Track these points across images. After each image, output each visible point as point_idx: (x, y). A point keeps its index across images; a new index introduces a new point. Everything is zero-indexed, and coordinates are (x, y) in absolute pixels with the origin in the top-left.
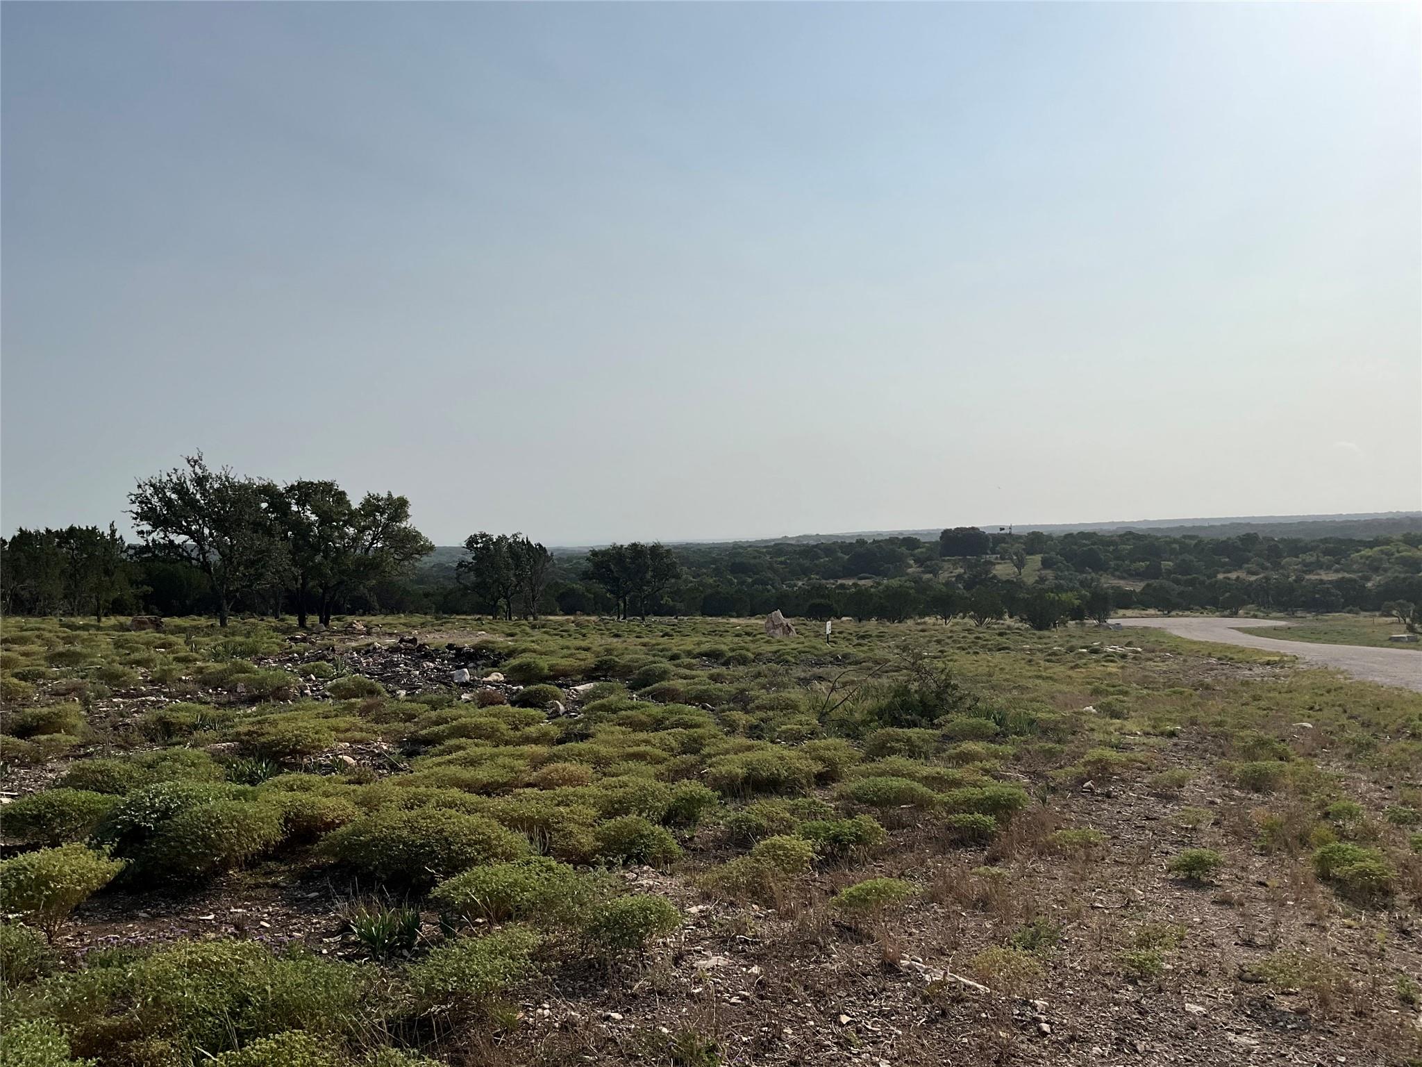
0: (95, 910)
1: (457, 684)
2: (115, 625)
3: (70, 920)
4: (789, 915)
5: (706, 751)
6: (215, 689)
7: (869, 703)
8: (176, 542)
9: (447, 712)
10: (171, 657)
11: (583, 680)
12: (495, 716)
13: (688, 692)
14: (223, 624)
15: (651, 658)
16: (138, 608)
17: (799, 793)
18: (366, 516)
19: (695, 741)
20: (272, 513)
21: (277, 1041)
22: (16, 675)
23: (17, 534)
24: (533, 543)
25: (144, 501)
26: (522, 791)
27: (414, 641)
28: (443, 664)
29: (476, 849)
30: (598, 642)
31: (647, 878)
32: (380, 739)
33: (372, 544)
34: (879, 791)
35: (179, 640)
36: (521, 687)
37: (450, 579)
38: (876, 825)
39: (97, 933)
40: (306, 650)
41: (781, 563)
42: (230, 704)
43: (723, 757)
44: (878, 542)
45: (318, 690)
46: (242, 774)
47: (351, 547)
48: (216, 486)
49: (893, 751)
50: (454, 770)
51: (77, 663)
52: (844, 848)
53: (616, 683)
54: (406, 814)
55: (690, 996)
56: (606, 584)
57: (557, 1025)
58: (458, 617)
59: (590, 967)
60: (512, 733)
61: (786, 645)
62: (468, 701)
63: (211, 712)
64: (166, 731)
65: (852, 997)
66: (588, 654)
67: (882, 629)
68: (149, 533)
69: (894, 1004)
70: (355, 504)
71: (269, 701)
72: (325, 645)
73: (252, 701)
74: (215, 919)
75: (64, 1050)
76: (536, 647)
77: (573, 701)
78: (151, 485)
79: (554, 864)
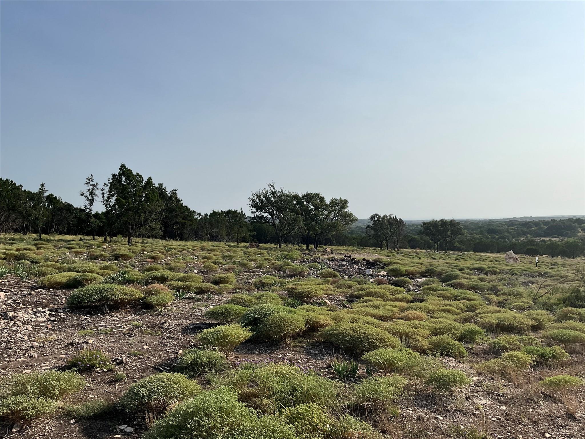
0: (241, 349)
1: (368, 275)
2: (243, 246)
3: (233, 352)
4: (519, 386)
5: (478, 311)
6: (278, 271)
7: (558, 295)
8: (264, 216)
9: (364, 286)
10: (263, 258)
11: (420, 277)
12: (384, 289)
13: (469, 285)
14: (280, 247)
15: (451, 269)
16: (251, 240)
17: (523, 333)
18: (332, 207)
19: (473, 306)
20: (297, 205)
21: (308, 406)
22: (213, 262)
23: (212, 212)
24: (398, 219)
25: (254, 201)
26: (397, 320)
27: (350, 257)
28: (361, 267)
29: (379, 342)
30: (426, 261)
31: (452, 362)
32: (338, 294)
33: (334, 218)
34: (564, 336)
35: (265, 252)
36: (394, 278)
37: (363, 232)
38: (563, 351)
39: (242, 357)
40: (310, 258)
41: (512, 229)
42: (284, 277)
43: (486, 314)
44: (563, 220)
45: (315, 274)
46: (289, 304)
47: (326, 219)
48: (278, 195)
49: (571, 318)
50: (368, 309)
51: (232, 259)
52: (547, 360)
53: (435, 279)
54: (351, 325)
55: (474, 415)
56: (429, 236)
57: (415, 418)
58: (366, 248)
59: (428, 396)
60: (391, 296)
61: (515, 267)
62: (372, 282)
63: (277, 279)
64: (262, 286)
65: (551, 426)
66: (422, 266)
67: (564, 262)
68: (255, 212)
69: (572, 432)
70: (328, 202)
71: (297, 277)
72: (316, 257)
73: (292, 276)
74: (282, 357)
75: (236, 398)
76: (399, 261)
77: (416, 285)
78: (256, 195)
79: (411, 352)
